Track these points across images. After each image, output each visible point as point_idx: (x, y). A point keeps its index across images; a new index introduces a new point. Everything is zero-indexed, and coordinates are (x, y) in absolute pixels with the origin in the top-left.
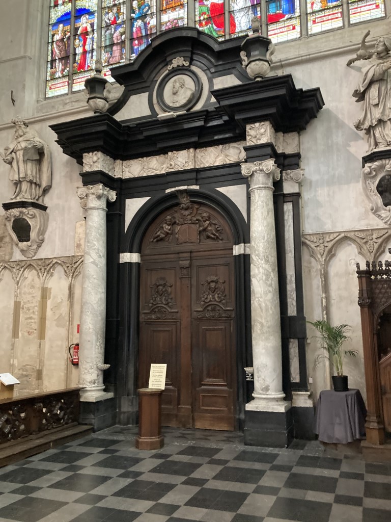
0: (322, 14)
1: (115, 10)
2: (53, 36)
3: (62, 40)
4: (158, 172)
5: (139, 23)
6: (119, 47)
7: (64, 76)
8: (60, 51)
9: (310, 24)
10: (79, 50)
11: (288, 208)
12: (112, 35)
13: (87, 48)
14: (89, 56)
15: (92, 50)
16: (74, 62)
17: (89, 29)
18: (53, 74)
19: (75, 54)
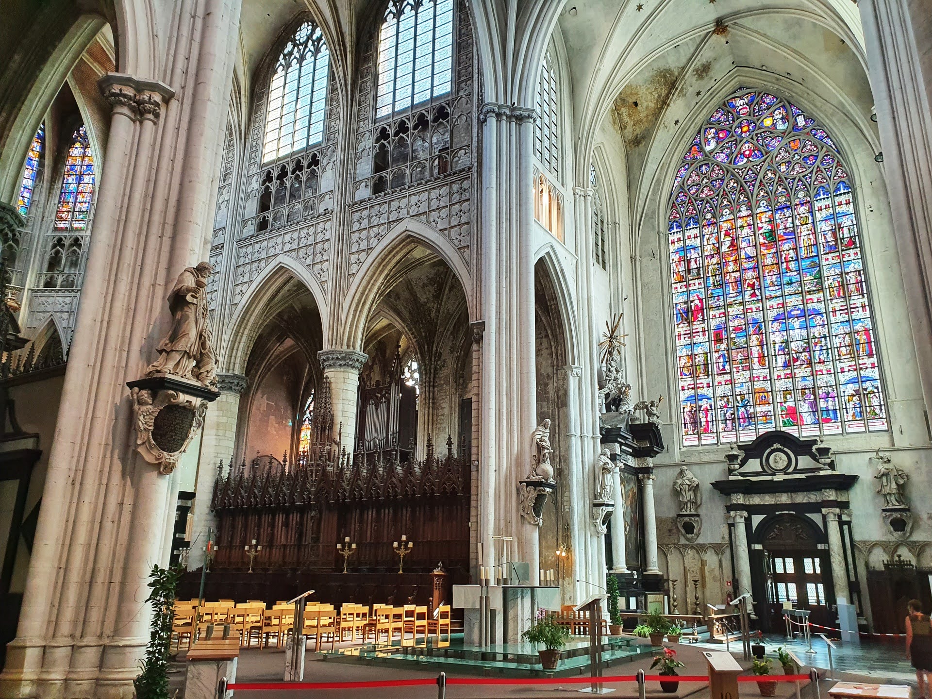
0: (853, 422)
1: (725, 399)
2: (684, 408)
3: (691, 411)
4: (770, 503)
5: (742, 409)
6: (731, 421)
7: (694, 434)
8: (690, 419)
9: (847, 427)
10: (703, 420)
11: (846, 527)
12: (725, 414)
13: (709, 419)
14: (710, 424)
15: (713, 421)
16: (701, 426)
17: (709, 408)
18: (686, 432)
19: (701, 422)
